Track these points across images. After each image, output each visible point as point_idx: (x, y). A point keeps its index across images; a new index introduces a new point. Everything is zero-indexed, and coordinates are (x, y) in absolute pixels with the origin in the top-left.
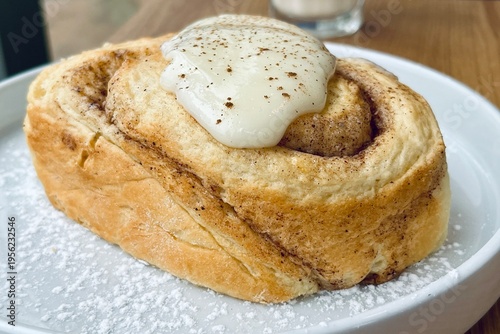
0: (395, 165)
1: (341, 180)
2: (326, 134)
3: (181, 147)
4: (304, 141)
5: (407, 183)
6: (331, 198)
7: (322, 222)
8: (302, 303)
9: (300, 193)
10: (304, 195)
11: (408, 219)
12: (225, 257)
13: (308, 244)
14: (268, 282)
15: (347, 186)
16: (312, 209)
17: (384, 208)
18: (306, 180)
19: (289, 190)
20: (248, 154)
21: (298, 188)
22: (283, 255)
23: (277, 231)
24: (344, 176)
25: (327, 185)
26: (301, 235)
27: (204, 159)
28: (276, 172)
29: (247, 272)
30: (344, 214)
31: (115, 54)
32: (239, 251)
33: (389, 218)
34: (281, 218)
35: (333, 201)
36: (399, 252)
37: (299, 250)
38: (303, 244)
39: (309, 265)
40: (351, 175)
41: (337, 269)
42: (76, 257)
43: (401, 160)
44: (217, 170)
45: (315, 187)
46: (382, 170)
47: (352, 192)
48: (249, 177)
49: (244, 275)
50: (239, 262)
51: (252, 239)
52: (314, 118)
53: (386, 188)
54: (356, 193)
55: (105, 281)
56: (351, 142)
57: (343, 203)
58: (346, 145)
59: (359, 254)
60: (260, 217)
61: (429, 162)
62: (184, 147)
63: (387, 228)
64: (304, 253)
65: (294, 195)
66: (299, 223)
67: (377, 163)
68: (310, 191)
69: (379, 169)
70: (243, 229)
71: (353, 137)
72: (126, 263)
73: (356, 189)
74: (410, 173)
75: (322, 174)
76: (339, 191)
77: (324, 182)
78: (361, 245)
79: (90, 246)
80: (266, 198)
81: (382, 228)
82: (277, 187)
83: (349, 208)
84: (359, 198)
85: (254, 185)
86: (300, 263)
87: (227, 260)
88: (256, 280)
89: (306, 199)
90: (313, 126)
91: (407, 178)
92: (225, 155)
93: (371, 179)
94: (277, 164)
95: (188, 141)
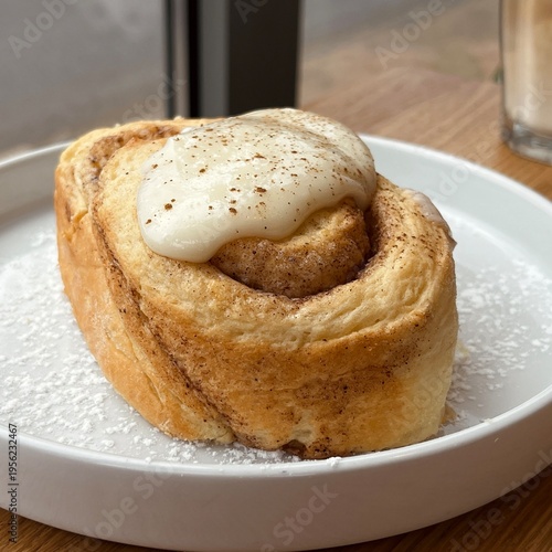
0: (337, 322)
1: (257, 319)
2: (268, 266)
3: (117, 240)
4: (240, 265)
5: (344, 347)
6: (242, 337)
7: (227, 361)
8: (208, 449)
9: (208, 321)
10: (211, 325)
11: (350, 392)
12: (138, 371)
13: (212, 381)
14: (173, 412)
15: (263, 328)
16: (217, 341)
17: (307, 366)
18: (215, 308)
19: (196, 313)
20: (168, 263)
21: (207, 314)
22: (188, 386)
23: (182, 356)
24: (262, 315)
25: (239, 320)
26: (205, 368)
27: (131, 259)
28: (187, 290)
29: (156, 395)
30: (253, 359)
31: (158, 129)
32: (150, 369)
33: (319, 382)
34: (185, 342)
35: (243, 340)
36: (331, 427)
37: (203, 385)
38: (208, 379)
39: (214, 406)
40: (272, 317)
41: (246, 421)
42: (43, 334)
43: (348, 318)
44: (137, 272)
45: (225, 319)
46: (316, 322)
47: (267, 336)
48: (162, 289)
49: (151, 395)
50: (149, 381)
51: (160, 357)
52: (260, 244)
53: (315, 344)
54: (273, 339)
55: (47, 364)
56: (301, 283)
57: (253, 345)
58: (292, 284)
59: (272, 411)
60: (167, 336)
61: (388, 331)
62: (120, 240)
63: (313, 392)
64: (209, 391)
65: (200, 321)
66: (203, 355)
67: (313, 314)
68: (219, 321)
69: (312, 320)
70: (153, 344)
71: (305, 278)
72: (81, 354)
73: (274, 334)
74: (353, 335)
75: (236, 307)
76: (252, 331)
77: (235, 316)
78: (276, 402)
79: (64, 327)
80: (172, 316)
81: (305, 391)
82: (186, 307)
83: (259, 353)
84: (275, 345)
85: (164, 299)
86: (204, 401)
87: (139, 375)
88: (162, 407)
89: (211, 330)
90: (254, 253)
91: (347, 341)
92: (148, 258)
93: (299, 328)
94: (191, 281)
95: (124, 236)
